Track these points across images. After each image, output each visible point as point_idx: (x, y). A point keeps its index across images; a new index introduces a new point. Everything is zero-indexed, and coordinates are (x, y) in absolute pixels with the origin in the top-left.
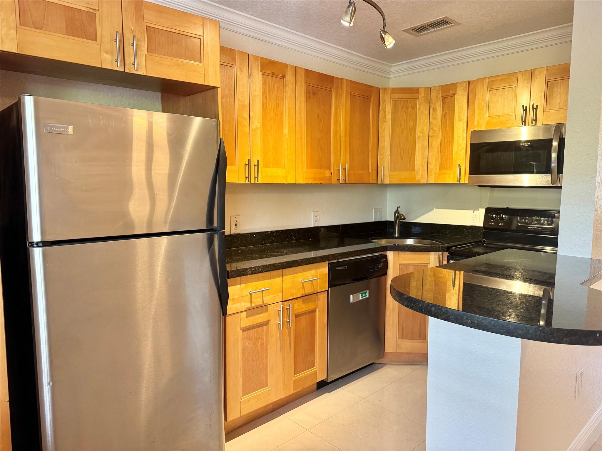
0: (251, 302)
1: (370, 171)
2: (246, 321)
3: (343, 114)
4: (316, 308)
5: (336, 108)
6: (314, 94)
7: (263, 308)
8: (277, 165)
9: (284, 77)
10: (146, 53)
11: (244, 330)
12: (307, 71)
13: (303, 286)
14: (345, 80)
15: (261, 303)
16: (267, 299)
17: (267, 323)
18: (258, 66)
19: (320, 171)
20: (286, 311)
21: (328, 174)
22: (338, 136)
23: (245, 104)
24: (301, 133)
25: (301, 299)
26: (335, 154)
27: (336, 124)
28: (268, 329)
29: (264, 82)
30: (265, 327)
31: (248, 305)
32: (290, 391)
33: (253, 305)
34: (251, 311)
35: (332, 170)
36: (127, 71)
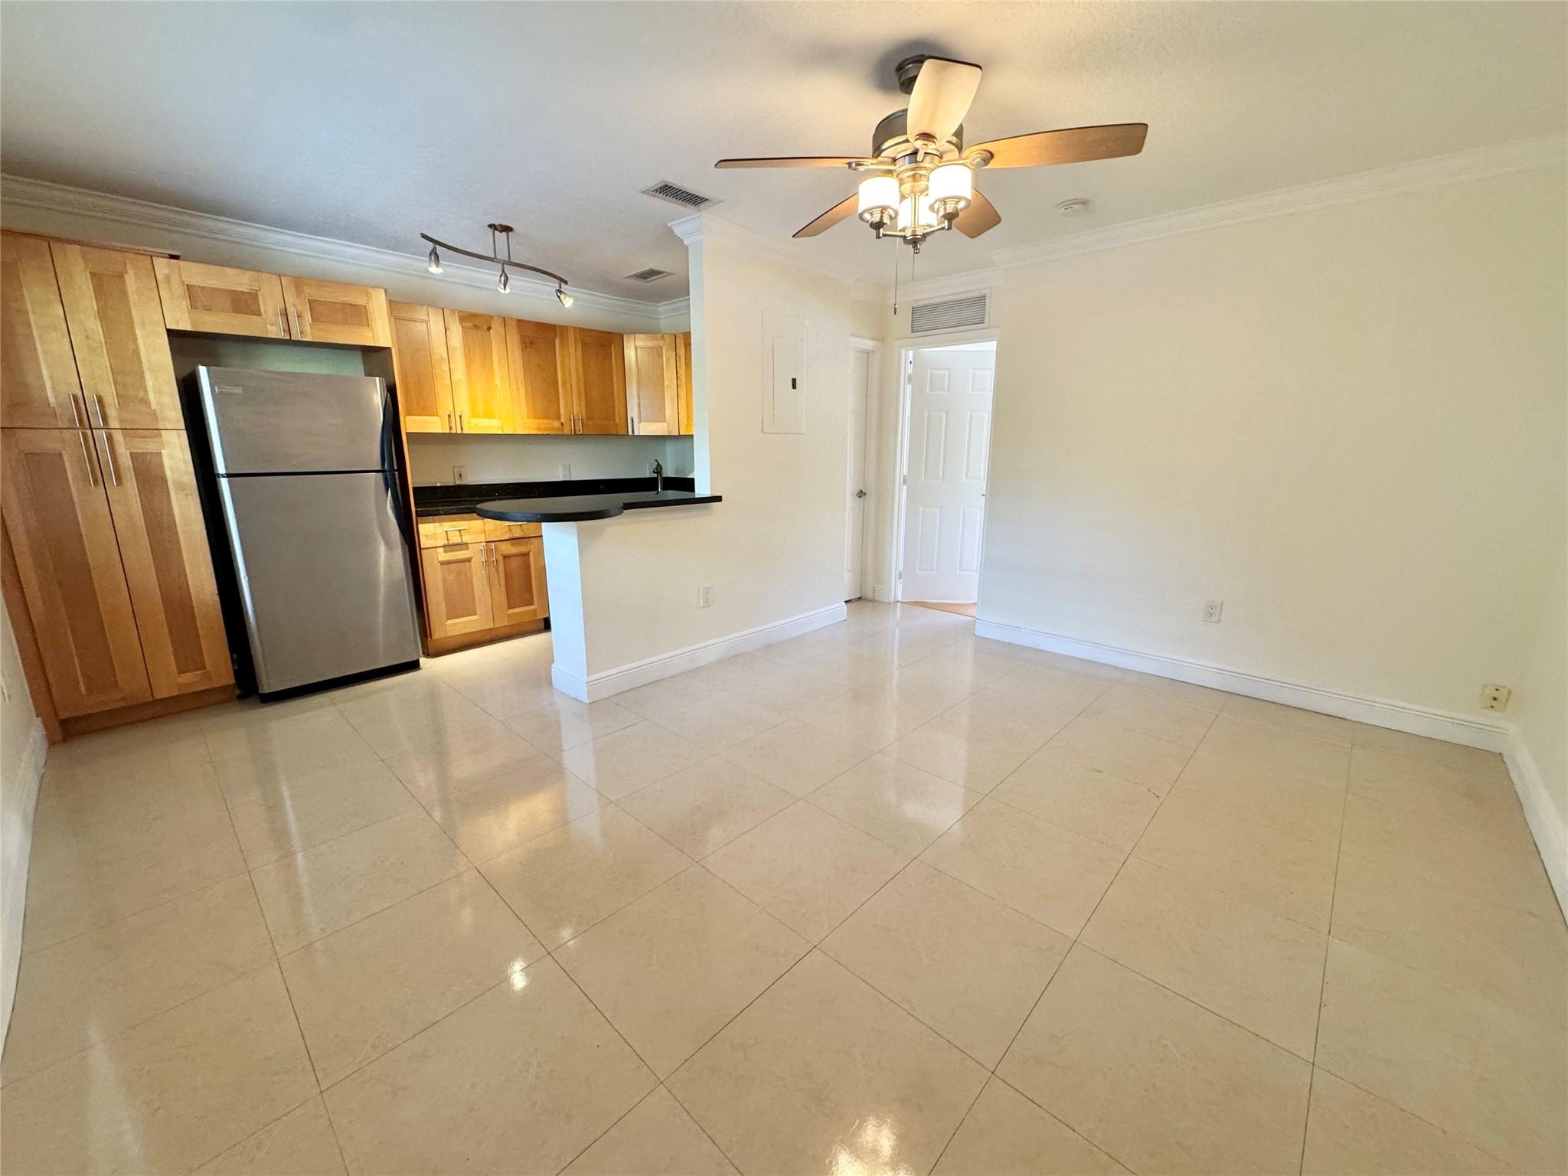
0: (448, 540)
1: (617, 421)
2: (443, 556)
3: (573, 363)
4: (530, 551)
5: (563, 357)
6: (532, 343)
7: (462, 546)
8: (489, 415)
9: (489, 328)
10: (311, 322)
11: (443, 563)
12: (518, 320)
13: (510, 530)
14: (572, 329)
15: (460, 541)
16: (466, 539)
17: (469, 560)
18: (455, 319)
19: (546, 421)
20: (489, 551)
21: (557, 424)
22: (568, 386)
23: (442, 358)
24: (517, 383)
25: (509, 542)
26: (566, 403)
27: (564, 374)
28: (470, 566)
29: (465, 335)
30: (467, 563)
31: (446, 542)
32: (502, 622)
33: (450, 542)
34: (449, 547)
35: (563, 421)
36: (292, 339)
